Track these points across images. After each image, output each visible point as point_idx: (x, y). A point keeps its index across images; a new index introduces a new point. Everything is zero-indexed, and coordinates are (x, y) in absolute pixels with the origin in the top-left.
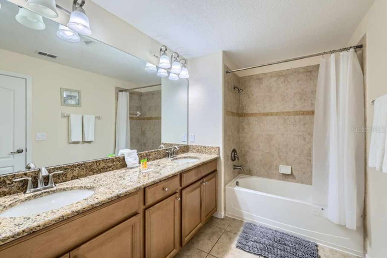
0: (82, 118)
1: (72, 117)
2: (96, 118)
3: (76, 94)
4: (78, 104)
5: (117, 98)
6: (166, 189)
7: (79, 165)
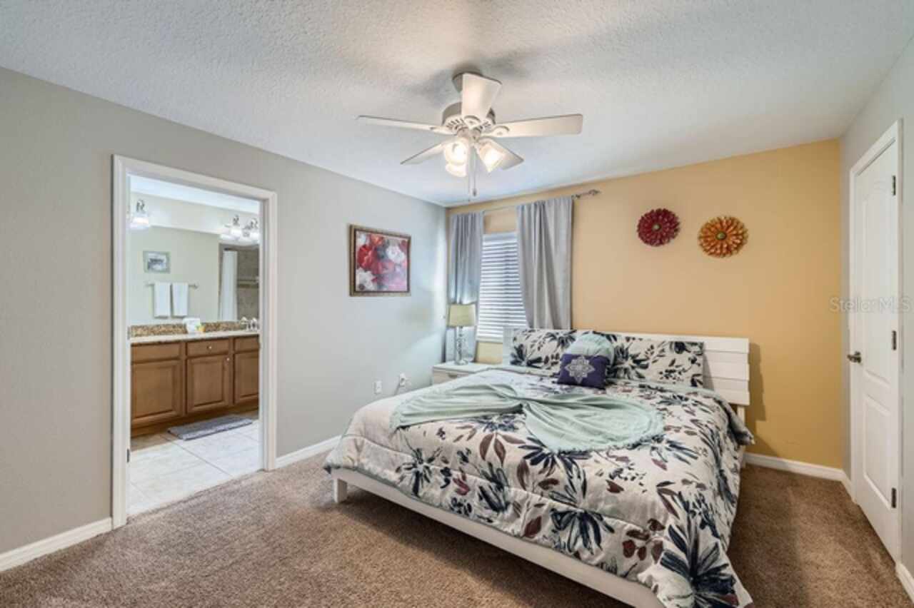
0: (171, 287)
1: (158, 286)
2: (190, 286)
3: (163, 257)
4: (167, 271)
5: (221, 258)
6: (211, 348)
7: (142, 327)
